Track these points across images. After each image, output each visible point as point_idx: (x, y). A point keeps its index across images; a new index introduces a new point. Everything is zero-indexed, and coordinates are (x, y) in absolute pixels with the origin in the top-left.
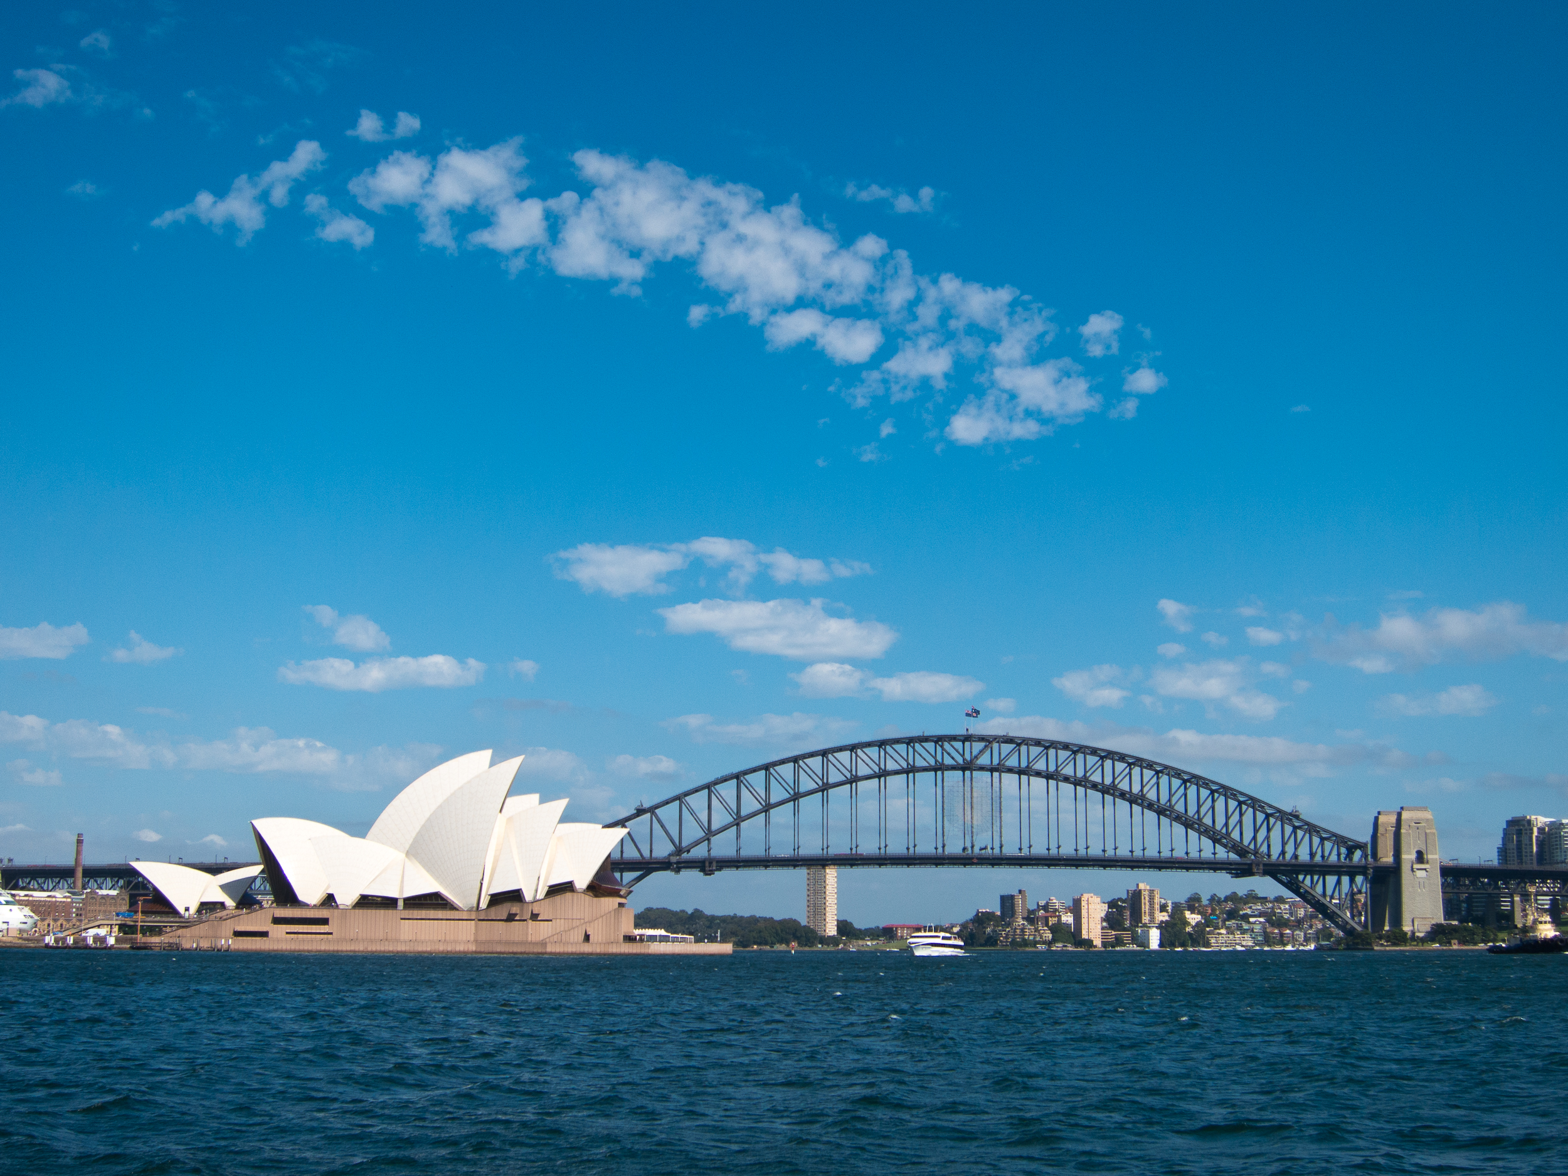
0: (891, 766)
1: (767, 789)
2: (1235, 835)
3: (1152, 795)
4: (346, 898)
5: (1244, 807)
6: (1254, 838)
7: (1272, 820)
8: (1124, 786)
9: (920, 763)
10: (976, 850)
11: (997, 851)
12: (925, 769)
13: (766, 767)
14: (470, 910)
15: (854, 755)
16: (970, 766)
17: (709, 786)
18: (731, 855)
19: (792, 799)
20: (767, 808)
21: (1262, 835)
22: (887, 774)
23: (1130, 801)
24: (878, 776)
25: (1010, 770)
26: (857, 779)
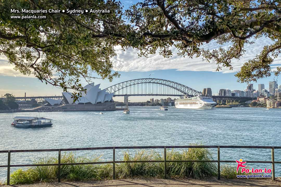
2: (185, 92)
3: (174, 86)
5: (186, 88)
6: (187, 92)
7: (190, 90)
8: (170, 85)
10: (151, 94)
11: (153, 94)
12: (144, 83)
13: (123, 83)
16: (150, 82)
17: (115, 85)
18: (118, 94)
19: (126, 87)
20: (123, 88)
21: (188, 92)
22: (139, 83)
23: (171, 87)
24: (138, 84)
25: (155, 83)
26: (135, 84)
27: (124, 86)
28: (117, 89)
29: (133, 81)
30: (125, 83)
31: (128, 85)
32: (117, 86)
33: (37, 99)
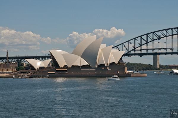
1: (147, 39)
13: (147, 34)
15: (166, 31)
17: (135, 39)
19: (152, 41)
20: (147, 43)
22: (173, 35)
24: (171, 36)
26: (166, 36)
27: (149, 40)
28: (137, 45)
29: (164, 32)
30: (151, 35)
31: (156, 38)
32: (139, 39)
33: (24, 59)
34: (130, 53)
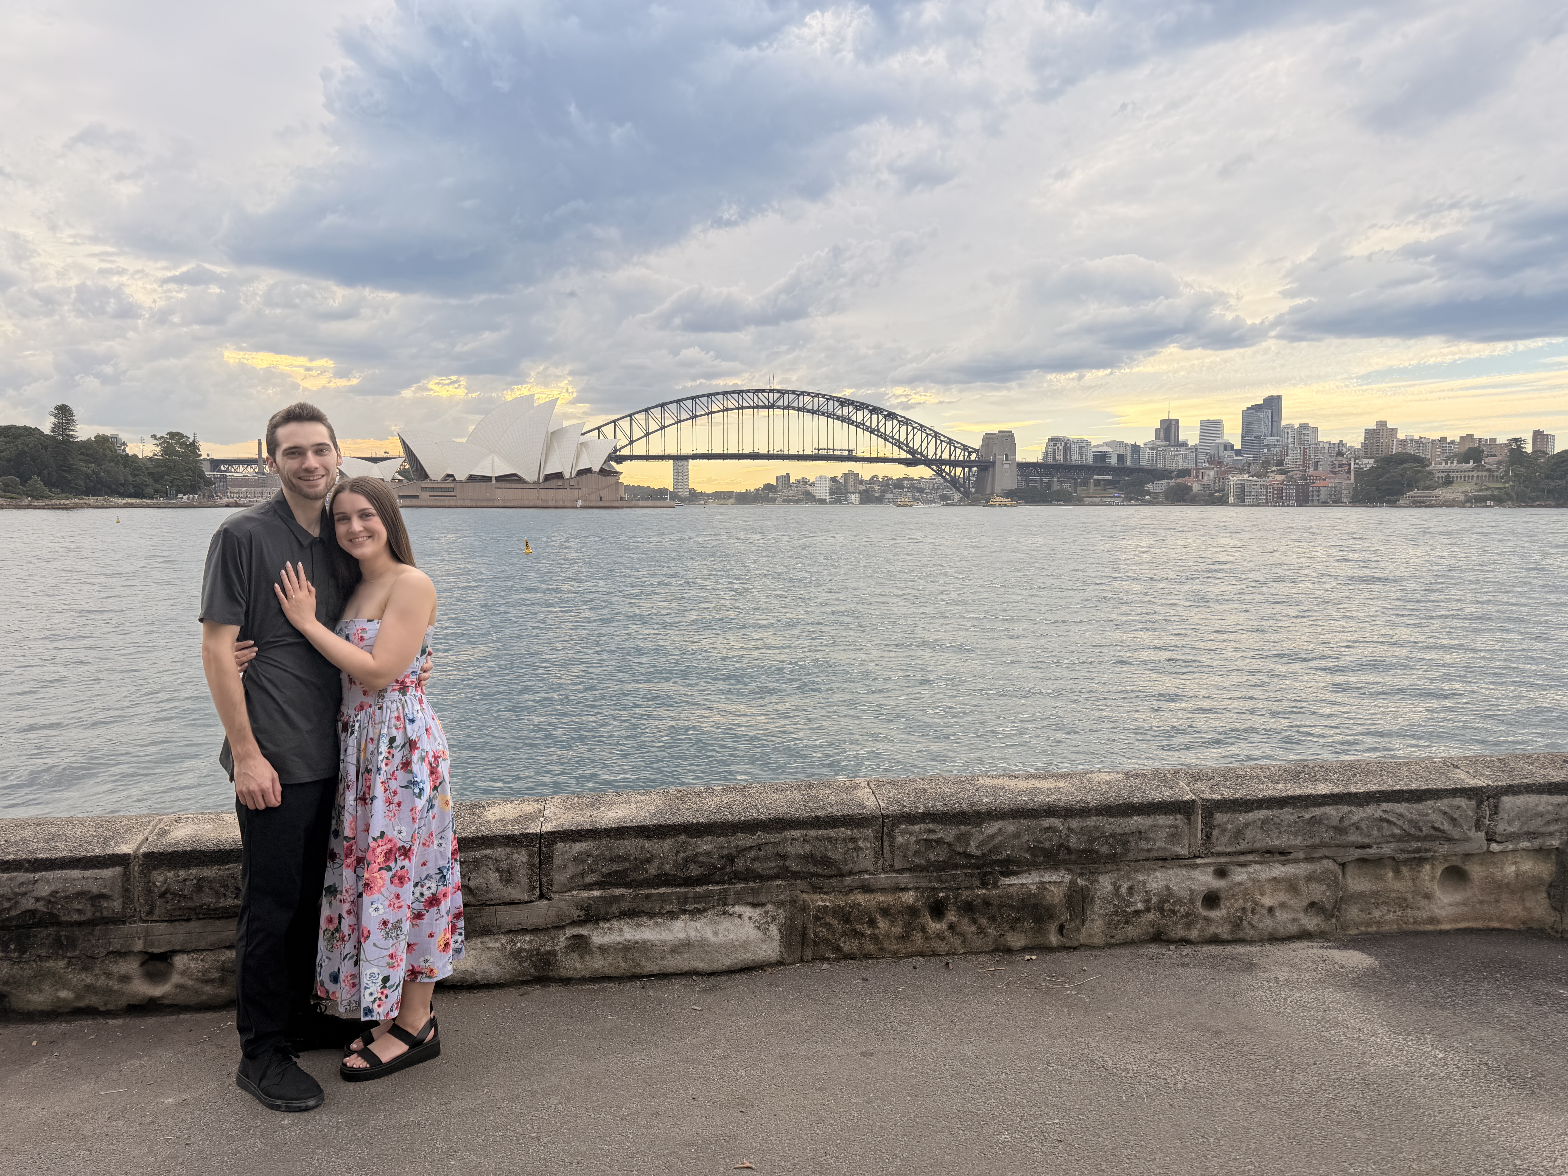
0: (730, 406)
1: (663, 418)
2: (911, 445)
3: (868, 424)
4: (461, 476)
5: (916, 430)
6: (921, 445)
7: (930, 438)
8: (853, 418)
9: (746, 404)
10: (775, 452)
11: (786, 452)
12: (748, 408)
13: (662, 406)
14: (535, 483)
15: (709, 400)
16: (772, 406)
18: (643, 453)
19: (677, 423)
20: (663, 428)
21: (924, 445)
22: (727, 410)
23: (857, 426)
24: (723, 411)
25: (794, 408)
26: (712, 413)
27: (669, 420)
28: (638, 433)
29: (704, 400)
30: (673, 407)
31: (684, 416)
32: (641, 418)
34: (618, 453)
